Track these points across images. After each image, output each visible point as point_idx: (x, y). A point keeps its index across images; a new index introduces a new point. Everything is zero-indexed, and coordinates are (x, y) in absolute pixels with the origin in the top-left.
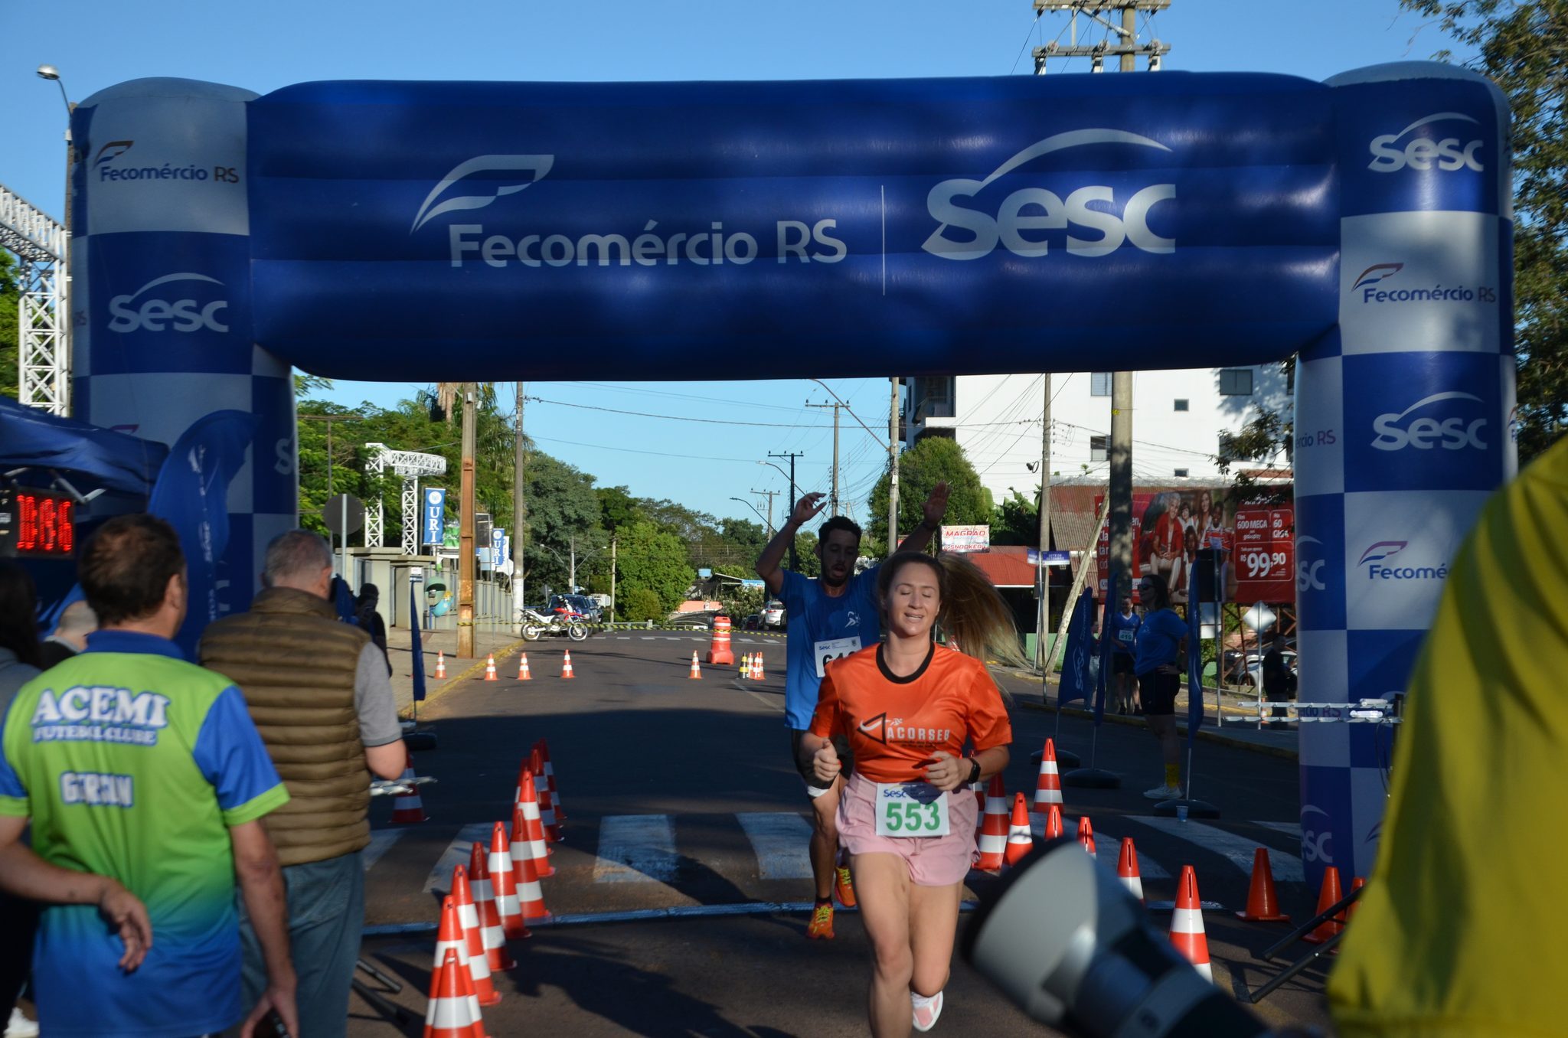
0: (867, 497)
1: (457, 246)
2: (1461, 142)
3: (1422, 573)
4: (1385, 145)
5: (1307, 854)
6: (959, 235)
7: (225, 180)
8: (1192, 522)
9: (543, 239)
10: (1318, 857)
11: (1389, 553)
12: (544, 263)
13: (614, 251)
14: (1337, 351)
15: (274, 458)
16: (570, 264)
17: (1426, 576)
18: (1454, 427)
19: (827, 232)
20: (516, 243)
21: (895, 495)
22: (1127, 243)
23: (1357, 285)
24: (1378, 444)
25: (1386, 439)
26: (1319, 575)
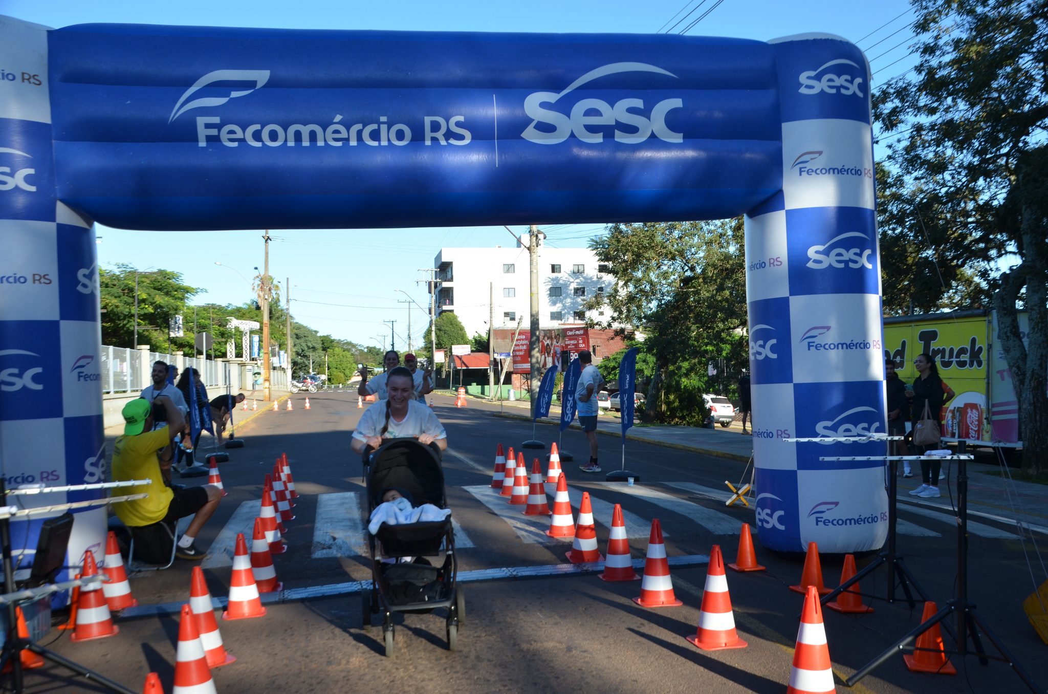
0: (423, 335)
1: (202, 132)
2: (851, 78)
3: (840, 346)
4: (809, 78)
5: (764, 523)
6: (546, 128)
7: (30, 83)
8: (549, 342)
9: (263, 127)
10: (774, 525)
11: (820, 334)
12: (264, 144)
13: (313, 136)
14: (783, 208)
15: (78, 282)
16: (282, 145)
17: (842, 348)
18: (855, 254)
19: (458, 124)
20: (244, 130)
21: (433, 334)
22: (653, 136)
23: (794, 165)
24: (810, 265)
25: (816, 261)
26: (772, 349)
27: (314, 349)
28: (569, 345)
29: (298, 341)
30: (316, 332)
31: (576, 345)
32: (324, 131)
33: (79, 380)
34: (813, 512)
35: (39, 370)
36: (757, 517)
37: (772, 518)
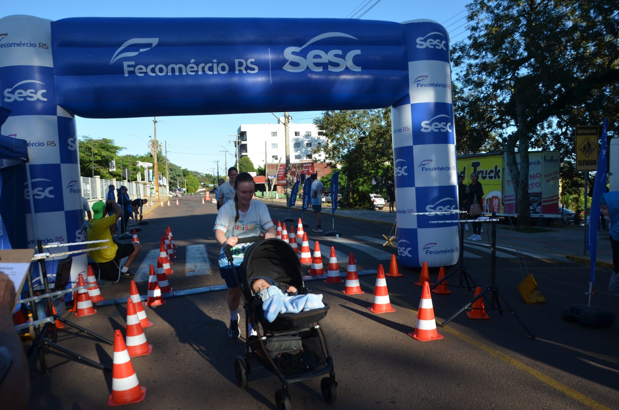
1: (126, 69)
2: (441, 41)
3: (437, 169)
4: (421, 40)
6: (295, 64)
7: (43, 48)
8: (294, 170)
9: (156, 66)
10: (406, 255)
11: (427, 163)
12: (156, 74)
13: (180, 70)
14: (409, 103)
15: (68, 145)
16: (165, 75)
18: (444, 125)
19: (252, 63)
20: (147, 69)
22: (347, 68)
23: (415, 82)
24: (423, 130)
25: (425, 129)
26: (405, 171)
27: (179, 176)
28: (304, 171)
29: (171, 172)
30: (180, 167)
31: (308, 171)
32: (186, 66)
33: (71, 193)
34: (425, 247)
35: (52, 188)
36: (399, 251)
37: (405, 251)
